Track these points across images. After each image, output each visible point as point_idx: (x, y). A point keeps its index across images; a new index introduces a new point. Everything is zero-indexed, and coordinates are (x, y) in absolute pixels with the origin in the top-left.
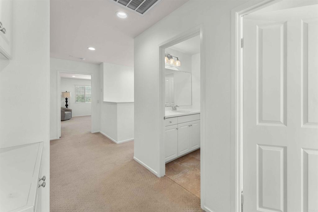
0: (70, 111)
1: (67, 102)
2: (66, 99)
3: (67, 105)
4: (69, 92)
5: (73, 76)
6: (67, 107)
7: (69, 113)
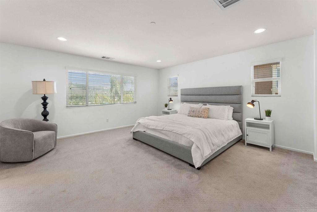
0: (53, 128)
1: (45, 105)
2: (45, 98)
3: (45, 115)
4: (52, 82)
5: (62, 39)
6: (45, 119)
7: (49, 136)
